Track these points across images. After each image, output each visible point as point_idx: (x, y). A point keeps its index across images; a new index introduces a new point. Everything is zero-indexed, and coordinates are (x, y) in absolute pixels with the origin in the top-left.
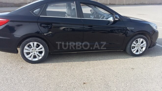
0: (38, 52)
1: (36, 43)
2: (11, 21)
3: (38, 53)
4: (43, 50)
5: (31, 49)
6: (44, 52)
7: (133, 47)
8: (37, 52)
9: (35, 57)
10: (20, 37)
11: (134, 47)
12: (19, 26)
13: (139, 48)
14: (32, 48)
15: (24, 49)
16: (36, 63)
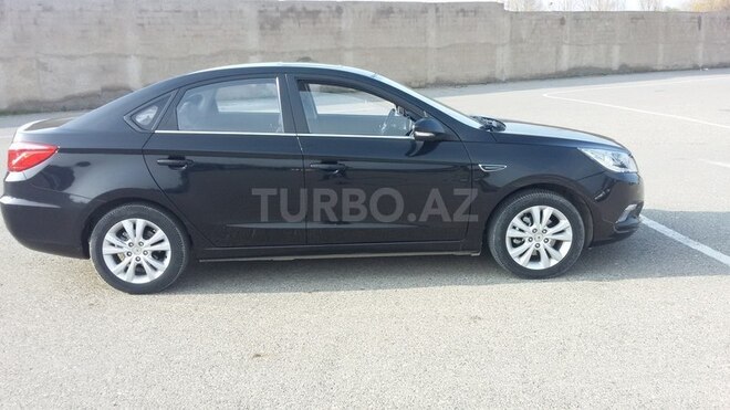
0: (150, 253)
1: (141, 223)
2: (62, 151)
3: (149, 258)
4: (166, 246)
5: (127, 243)
6: (169, 255)
7: (515, 241)
8: (145, 253)
9: (140, 271)
10: (87, 201)
11: (521, 241)
12: (85, 164)
13: (542, 243)
14: (130, 241)
15: (105, 243)
16: (144, 294)
